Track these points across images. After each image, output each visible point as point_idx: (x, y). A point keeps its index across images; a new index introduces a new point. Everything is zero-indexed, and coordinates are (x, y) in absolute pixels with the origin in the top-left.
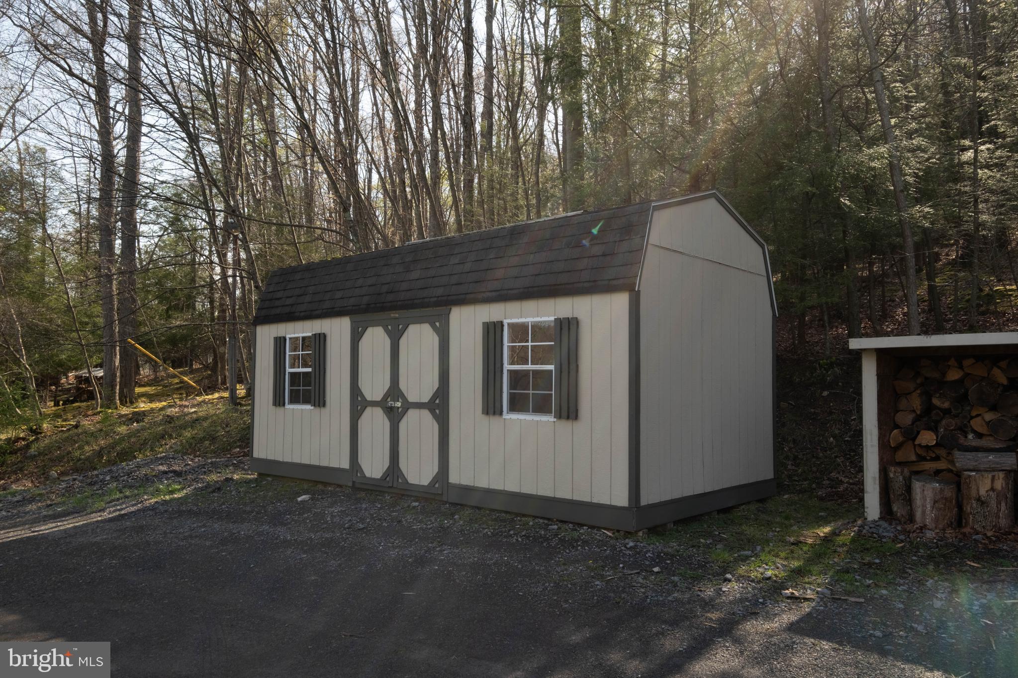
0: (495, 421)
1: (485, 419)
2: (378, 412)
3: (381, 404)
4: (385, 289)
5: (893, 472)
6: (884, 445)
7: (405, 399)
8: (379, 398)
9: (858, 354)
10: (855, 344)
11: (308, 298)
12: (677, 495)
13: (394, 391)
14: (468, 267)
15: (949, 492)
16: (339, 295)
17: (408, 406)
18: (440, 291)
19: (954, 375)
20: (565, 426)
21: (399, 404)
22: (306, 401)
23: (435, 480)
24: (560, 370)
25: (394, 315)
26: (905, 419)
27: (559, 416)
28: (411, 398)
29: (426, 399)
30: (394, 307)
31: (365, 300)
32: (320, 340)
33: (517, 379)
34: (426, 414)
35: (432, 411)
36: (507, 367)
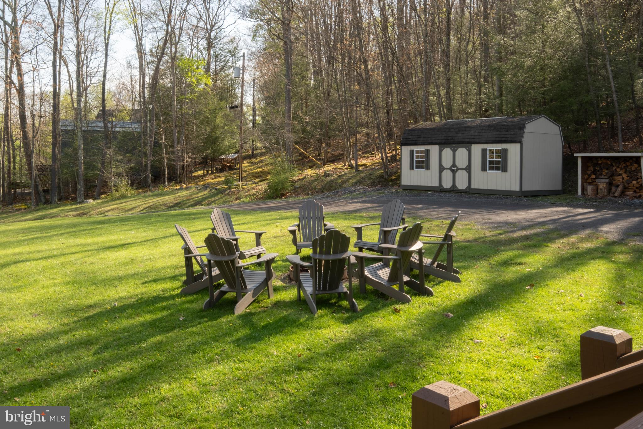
0: (485, 173)
1: (482, 172)
2: (449, 171)
3: (450, 169)
4: (450, 138)
5: (585, 184)
6: (583, 178)
7: (457, 168)
8: (449, 167)
9: (577, 157)
10: (576, 155)
11: (421, 139)
12: (532, 190)
13: (454, 165)
14: (476, 134)
15: (595, 188)
16: (434, 139)
17: (458, 169)
18: (468, 140)
19: (600, 162)
20: (504, 173)
21: (455, 169)
22: (422, 168)
23: (467, 187)
24: (503, 160)
25: (454, 145)
26: (589, 172)
27: (503, 171)
28: (459, 167)
29: (464, 167)
30: (454, 143)
31: (443, 141)
32: (427, 152)
33: (491, 162)
34: (464, 171)
35: (466, 171)
36: (488, 159)
